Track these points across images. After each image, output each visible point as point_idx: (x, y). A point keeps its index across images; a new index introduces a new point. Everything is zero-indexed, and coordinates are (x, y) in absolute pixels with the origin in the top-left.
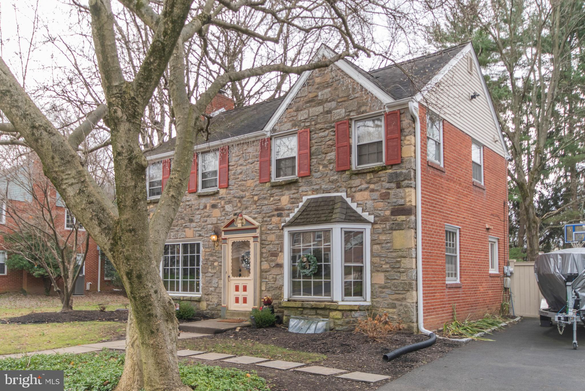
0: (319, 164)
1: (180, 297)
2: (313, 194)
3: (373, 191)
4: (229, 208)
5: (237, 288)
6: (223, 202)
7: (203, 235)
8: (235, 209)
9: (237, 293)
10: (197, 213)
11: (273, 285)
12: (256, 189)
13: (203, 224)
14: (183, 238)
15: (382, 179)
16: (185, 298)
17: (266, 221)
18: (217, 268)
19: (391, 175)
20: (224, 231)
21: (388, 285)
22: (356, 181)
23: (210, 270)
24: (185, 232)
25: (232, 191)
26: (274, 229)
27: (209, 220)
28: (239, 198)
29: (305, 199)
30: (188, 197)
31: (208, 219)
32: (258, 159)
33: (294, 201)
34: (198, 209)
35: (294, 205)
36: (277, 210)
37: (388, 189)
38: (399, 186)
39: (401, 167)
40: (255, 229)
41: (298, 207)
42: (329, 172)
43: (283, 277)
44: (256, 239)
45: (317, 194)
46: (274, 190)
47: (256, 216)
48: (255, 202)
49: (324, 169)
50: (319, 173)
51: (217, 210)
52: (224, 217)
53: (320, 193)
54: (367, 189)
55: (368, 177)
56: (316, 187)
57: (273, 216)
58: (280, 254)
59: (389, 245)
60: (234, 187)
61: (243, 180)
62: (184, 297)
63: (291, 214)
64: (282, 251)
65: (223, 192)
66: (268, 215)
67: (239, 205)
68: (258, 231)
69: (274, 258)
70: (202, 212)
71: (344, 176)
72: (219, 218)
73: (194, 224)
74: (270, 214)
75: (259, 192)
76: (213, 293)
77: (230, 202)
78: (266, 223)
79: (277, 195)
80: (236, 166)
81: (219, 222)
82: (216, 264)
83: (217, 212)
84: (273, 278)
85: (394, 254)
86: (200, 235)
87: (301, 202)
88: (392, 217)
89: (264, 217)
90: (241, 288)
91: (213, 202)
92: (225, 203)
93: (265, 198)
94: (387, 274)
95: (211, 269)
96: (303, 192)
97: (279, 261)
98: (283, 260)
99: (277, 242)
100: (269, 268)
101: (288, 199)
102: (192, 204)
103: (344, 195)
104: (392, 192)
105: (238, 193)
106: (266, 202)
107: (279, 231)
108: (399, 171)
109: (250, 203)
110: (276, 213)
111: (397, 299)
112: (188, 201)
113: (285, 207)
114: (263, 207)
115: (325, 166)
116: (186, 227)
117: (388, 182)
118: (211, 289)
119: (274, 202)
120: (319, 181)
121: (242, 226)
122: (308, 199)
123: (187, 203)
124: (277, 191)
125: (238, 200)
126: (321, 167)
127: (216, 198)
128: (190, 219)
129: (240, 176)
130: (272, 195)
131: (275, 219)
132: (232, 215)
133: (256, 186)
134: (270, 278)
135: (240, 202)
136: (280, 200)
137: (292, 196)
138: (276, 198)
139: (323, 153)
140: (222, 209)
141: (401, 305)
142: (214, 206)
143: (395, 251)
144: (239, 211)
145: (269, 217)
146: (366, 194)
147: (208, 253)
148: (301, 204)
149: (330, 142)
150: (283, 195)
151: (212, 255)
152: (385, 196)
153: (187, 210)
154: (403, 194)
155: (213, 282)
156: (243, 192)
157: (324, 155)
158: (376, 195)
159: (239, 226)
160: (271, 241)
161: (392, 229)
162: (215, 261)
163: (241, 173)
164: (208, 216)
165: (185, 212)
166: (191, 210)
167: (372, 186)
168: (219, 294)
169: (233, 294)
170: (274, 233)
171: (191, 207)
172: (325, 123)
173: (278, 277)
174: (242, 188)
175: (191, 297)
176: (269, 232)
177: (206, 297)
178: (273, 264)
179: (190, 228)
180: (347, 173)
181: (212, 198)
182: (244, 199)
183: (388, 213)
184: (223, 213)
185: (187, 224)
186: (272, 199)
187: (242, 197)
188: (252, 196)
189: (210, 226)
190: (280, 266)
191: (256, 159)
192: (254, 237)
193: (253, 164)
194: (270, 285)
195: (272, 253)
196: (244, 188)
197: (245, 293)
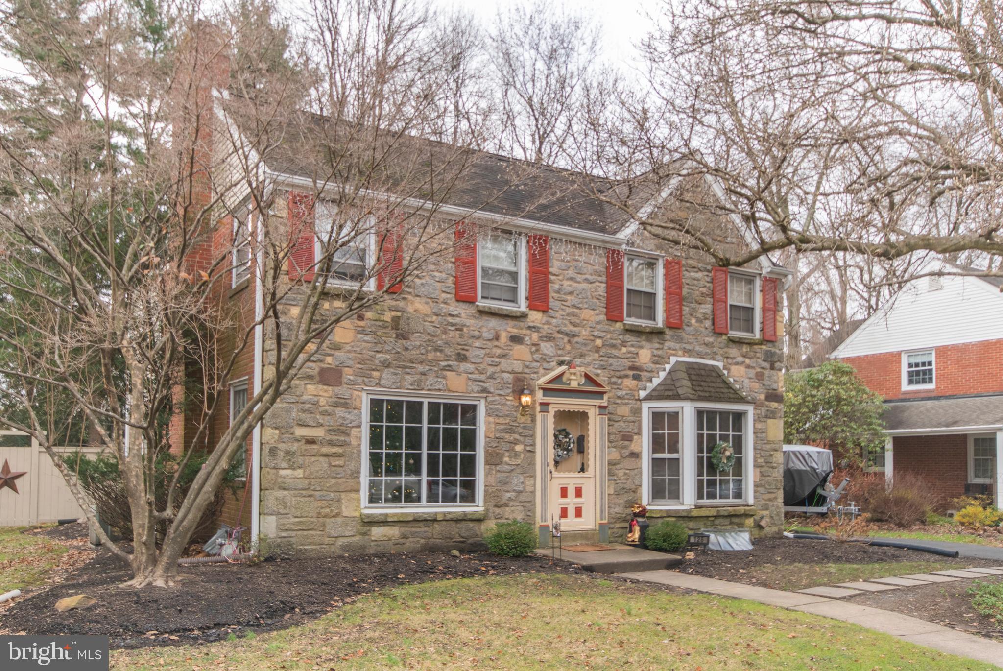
0: (691, 315)
1: (436, 513)
2: (684, 356)
3: (748, 367)
4: (547, 348)
5: (564, 493)
6: (535, 336)
7: (492, 390)
8: (560, 352)
9: (564, 500)
10: (477, 344)
11: (625, 486)
12: (599, 327)
13: (491, 370)
14: (440, 390)
15: (758, 355)
16: (448, 517)
17: (615, 383)
18: (522, 456)
19: (767, 352)
20: (544, 389)
21: (763, 482)
22: (734, 351)
23: (506, 459)
24: (444, 377)
25: (554, 320)
26: (626, 397)
27: (504, 364)
28: (567, 334)
29: (673, 360)
30: (451, 308)
31: (503, 361)
32: (604, 279)
33: (659, 360)
34: (478, 338)
35: (658, 366)
36: (632, 368)
37: (763, 368)
38: (772, 368)
39: (774, 346)
40: (600, 394)
41: (664, 370)
42: (703, 330)
43: (641, 473)
44: (603, 411)
45: (689, 356)
46: (628, 336)
47: (599, 371)
48: (597, 349)
49: (697, 325)
50: (692, 328)
51: (523, 347)
52: (538, 364)
53: (694, 357)
54: (743, 363)
55: (745, 349)
56: (688, 347)
57: (627, 376)
58: (635, 437)
59: (764, 435)
60: (558, 315)
61: (574, 306)
62: (445, 514)
63: (654, 379)
64: (639, 433)
65: (535, 317)
66: (618, 374)
67: (568, 347)
68: (606, 397)
69: (627, 443)
70: (490, 344)
71: (720, 340)
72: (528, 364)
73: (464, 366)
74: (622, 373)
75: (604, 334)
76: (511, 504)
77: (549, 338)
78: (615, 387)
79: (632, 346)
80: (560, 278)
81: (526, 370)
82: (519, 448)
83: (521, 352)
84: (625, 474)
85: (768, 446)
86: (484, 390)
87: (669, 363)
88: (767, 403)
89: (612, 377)
90: (571, 492)
91: (515, 331)
92: (541, 338)
93: (613, 346)
94: (763, 469)
95: (510, 457)
96: (670, 349)
97: (633, 447)
98: (641, 446)
99: (632, 419)
100: (619, 458)
101: (649, 356)
102: (465, 325)
103: (720, 365)
104: (767, 372)
105: (565, 325)
106: (614, 352)
107: (634, 402)
108: (773, 350)
109: (589, 348)
110: (631, 373)
111: (770, 500)
112: (453, 316)
113: (645, 367)
114: (611, 360)
115: (699, 321)
116: (449, 368)
117: (764, 361)
118: (508, 495)
119: (629, 355)
120: (691, 339)
121: (579, 385)
122: (677, 362)
123: (450, 319)
124: (633, 338)
125: (566, 339)
126: (693, 321)
127: (522, 324)
128: (459, 354)
129: (569, 297)
130: (624, 344)
131: (629, 383)
132: (554, 364)
133: (598, 323)
134: (621, 474)
135: (569, 342)
136: (637, 354)
137: (656, 352)
138: (632, 349)
139: (697, 302)
140: (534, 349)
141: (773, 506)
142: (516, 339)
143: (769, 442)
144: (567, 358)
145: (619, 377)
146: (742, 369)
147: (502, 427)
148: (668, 367)
149: (704, 290)
150: (641, 347)
151: (511, 430)
152: (760, 377)
153: (452, 334)
154: (775, 378)
155: (515, 481)
156: (575, 326)
157: (698, 306)
158: (752, 373)
159: (574, 385)
160: (623, 416)
161: (766, 417)
162: (516, 442)
163: (571, 293)
164: (503, 356)
165: (444, 337)
166: (461, 336)
167: (748, 361)
168: (528, 505)
169: (556, 502)
170: (626, 404)
171: (461, 330)
172: (699, 261)
173: (632, 473)
174: (574, 319)
175: (465, 514)
176: (619, 401)
177: (497, 510)
178: (626, 452)
179: (459, 374)
180: (724, 337)
181: (511, 323)
182: (576, 339)
183: (762, 397)
184: (537, 356)
185: (450, 363)
186: (624, 350)
187: (574, 336)
188: (592, 338)
189: (509, 375)
190: (636, 455)
191: (600, 279)
192: (600, 407)
193: (594, 285)
194: (622, 486)
195: (624, 436)
196: (578, 321)
197: (579, 500)
